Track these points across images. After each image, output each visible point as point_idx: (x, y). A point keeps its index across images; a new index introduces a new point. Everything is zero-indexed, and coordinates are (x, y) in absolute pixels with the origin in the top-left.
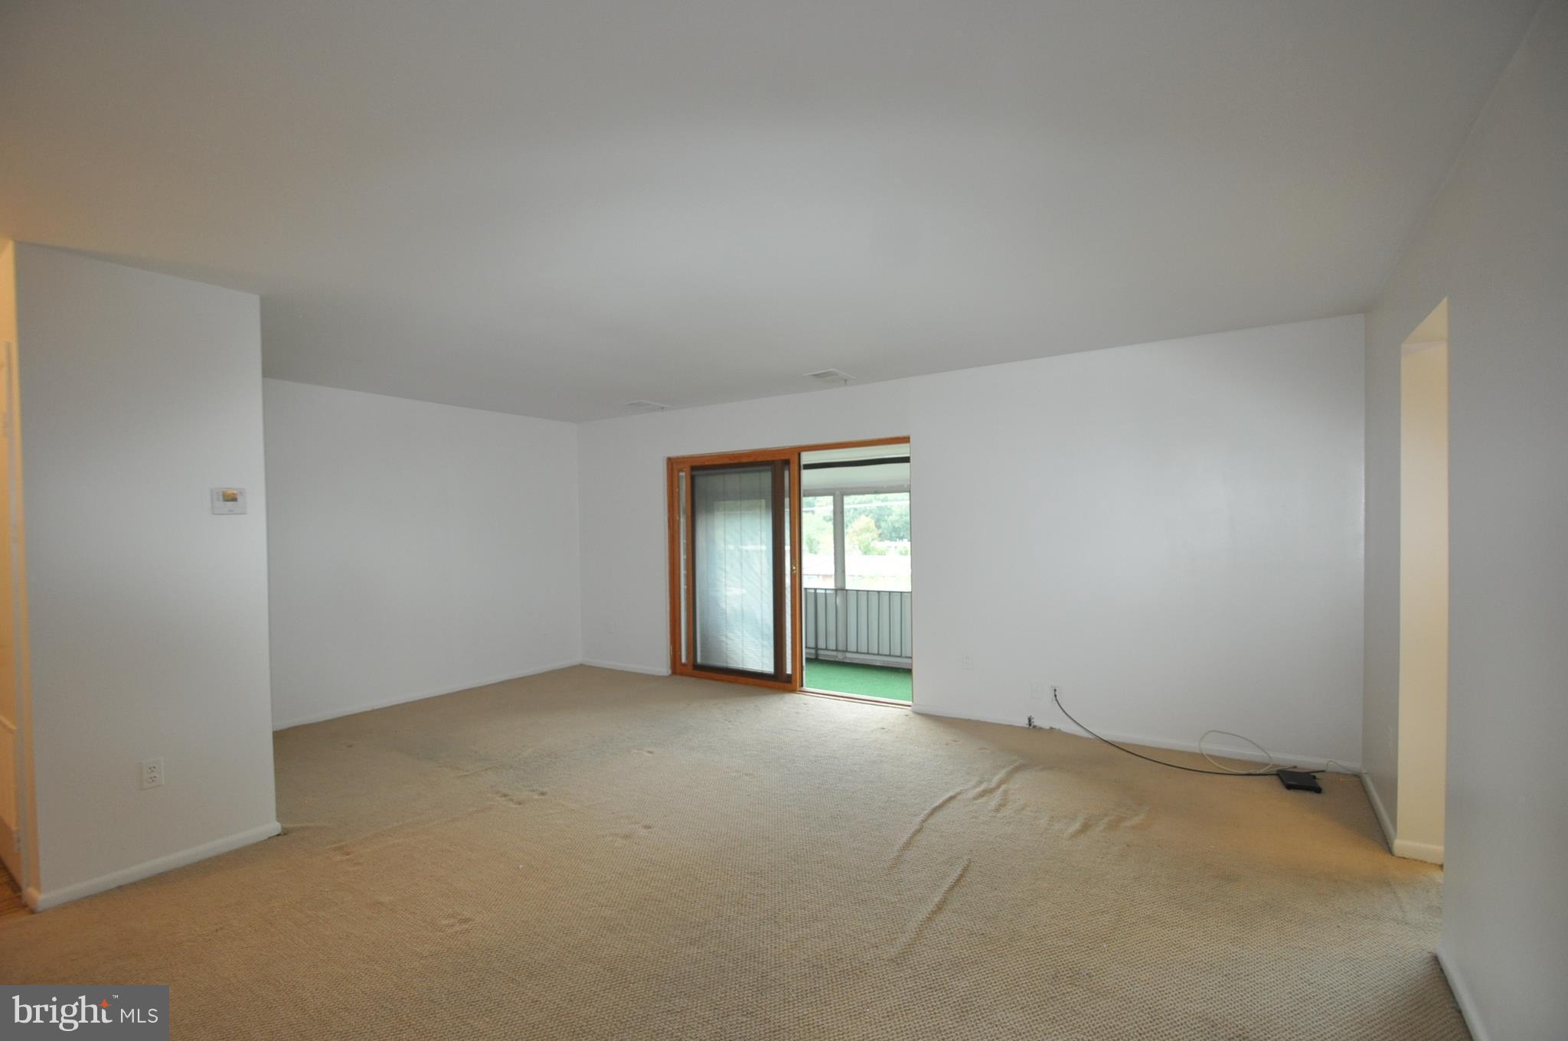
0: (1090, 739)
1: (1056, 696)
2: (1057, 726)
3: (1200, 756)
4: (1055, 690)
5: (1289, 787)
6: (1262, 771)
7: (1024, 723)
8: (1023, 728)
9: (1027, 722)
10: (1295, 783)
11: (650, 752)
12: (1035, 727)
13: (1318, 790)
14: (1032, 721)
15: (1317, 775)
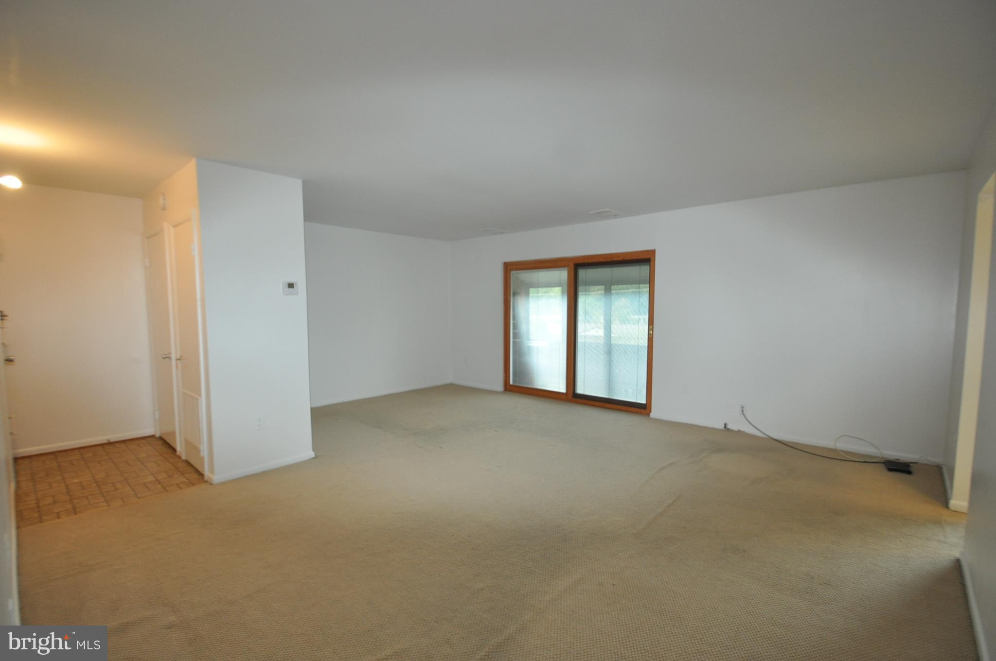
0: (764, 438)
1: (743, 411)
2: (742, 429)
3: (835, 451)
4: (743, 408)
5: (890, 470)
6: (873, 461)
7: (722, 427)
8: (721, 430)
9: (723, 426)
10: (894, 468)
11: (496, 431)
12: (728, 429)
13: (909, 473)
14: (727, 425)
15: (911, 465)
